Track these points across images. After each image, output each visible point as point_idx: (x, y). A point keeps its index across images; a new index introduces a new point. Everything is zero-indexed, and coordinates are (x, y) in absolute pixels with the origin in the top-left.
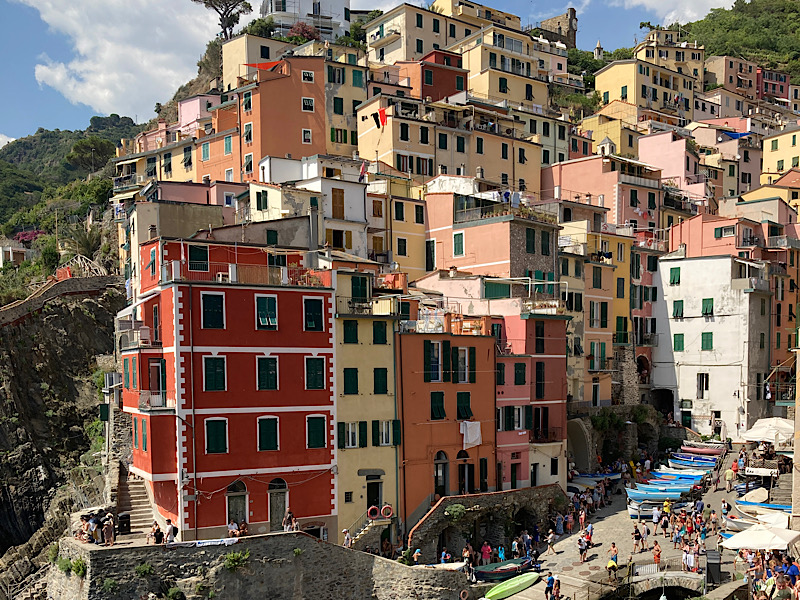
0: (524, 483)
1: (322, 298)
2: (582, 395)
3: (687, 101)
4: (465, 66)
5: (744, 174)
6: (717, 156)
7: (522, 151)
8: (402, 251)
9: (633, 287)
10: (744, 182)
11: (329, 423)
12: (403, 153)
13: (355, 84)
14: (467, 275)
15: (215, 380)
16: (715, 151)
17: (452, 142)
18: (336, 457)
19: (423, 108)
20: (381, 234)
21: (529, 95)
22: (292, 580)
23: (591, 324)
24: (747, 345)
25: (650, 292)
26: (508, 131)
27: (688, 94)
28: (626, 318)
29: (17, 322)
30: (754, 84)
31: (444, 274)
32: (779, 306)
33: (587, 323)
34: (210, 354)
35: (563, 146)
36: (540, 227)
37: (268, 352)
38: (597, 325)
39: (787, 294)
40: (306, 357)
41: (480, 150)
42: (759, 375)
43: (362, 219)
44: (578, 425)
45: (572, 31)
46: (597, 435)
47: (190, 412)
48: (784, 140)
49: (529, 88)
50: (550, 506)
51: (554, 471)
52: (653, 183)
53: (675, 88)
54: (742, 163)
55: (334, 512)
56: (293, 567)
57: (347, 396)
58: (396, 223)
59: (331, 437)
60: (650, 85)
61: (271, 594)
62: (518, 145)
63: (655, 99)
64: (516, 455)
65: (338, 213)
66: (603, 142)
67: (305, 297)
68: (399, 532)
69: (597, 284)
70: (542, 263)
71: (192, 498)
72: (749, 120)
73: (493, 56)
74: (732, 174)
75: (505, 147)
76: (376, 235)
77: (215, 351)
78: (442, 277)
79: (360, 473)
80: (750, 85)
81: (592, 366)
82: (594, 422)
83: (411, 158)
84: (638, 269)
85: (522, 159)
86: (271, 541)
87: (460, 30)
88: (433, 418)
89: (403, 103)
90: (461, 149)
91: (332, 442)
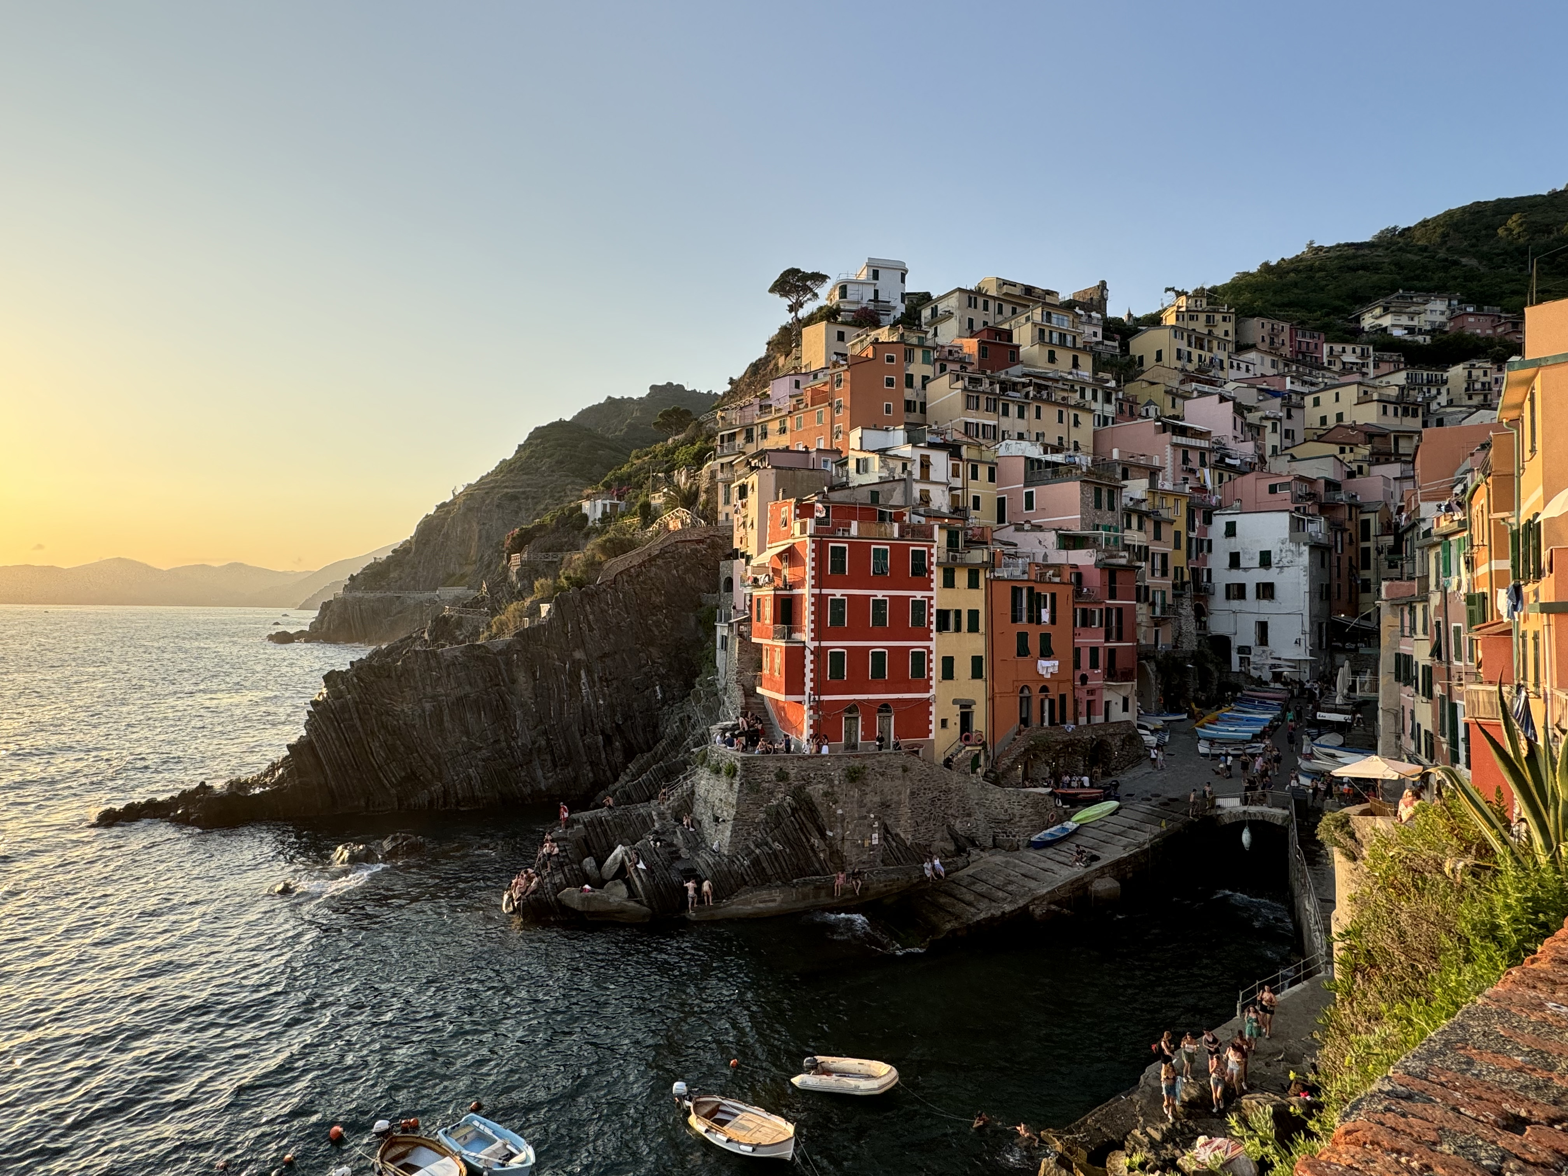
0: (1099, 719)
1: (926, 549)
2: (1145, 638)
3: (1221, 361)
4: (1015, 341)
5: (1287, 431)
6: (1260, 414)
7: (1076, 416)
8: (976, 506)
9: (1190, 540)
10: (1287, 437)
11: (929, 657)
12: (970, 420)
13: (924, 362)
14: (1039, 528)
15: (838, 618)
16: (1257, 409)
17: (1013, 409)
18: (934, 687)
19: (987, 381)
20: (959, 492)
21: (1076, 365)
22: (900, 794)
23: (1153, 574)
24: (1307, 595)
25: (1205, 544)
26: (1064, 399)
27: (1222, 355)
28: (1182, 568)
29: (640, 566)
30: (1287, 342)
31: (1019, 528)
32: (1339, 559)
33: (1148, 573)
34: (834, 595)
35: (1110, 410)
36: (1107, 485)
37: (880, 594)
38: (1158, 574)
39: (1346, 546)
40: (911, 599)
41: (1038, 416)
42: (1320, 625)
43: (945, 481)
44: (1144, 666)
45: (1103, 300)
46: (1160, 676)
47: (816, 644)
48: (1327, 397)
49: (1075, 358)
50: (1123, 741)
51: (1125, 709)
52: (1204, 444)
53: (1210, 350)
54: (1284, 420)
55: (932, 736)
56: (900, 782)
57: (945, 634)
58: (972, 482)
59: (930, 670)
60: (1185, 348)
61: (883, 804)
62: (1072, 412)
63: (1190, 360)
64: (1091, 692)
65: (925, 476)
66: (1147, 404)
67: (911, 548)
68: (987, 758)
69: (1157, 537)
70: (1108, 518)
71: (816, 717)
72: (1288, 379)
73: (1042, 332)
74: (1274, 430)
75: (1061, 413)
76: (954, 492)
77: (838, 593)
78: (1017, 530)
79: (955, 702)
80: (1283, 344)
81: (1154, 613)
82: (1158, 664)
83: (977, 425)
84: (1194, 521)
85: (1076, 423)
86: (883, 758)
87: (1007, 309)
88: (1019, 655)
89: (970, 378)
90: (1021, 415)
91: (931, 674)
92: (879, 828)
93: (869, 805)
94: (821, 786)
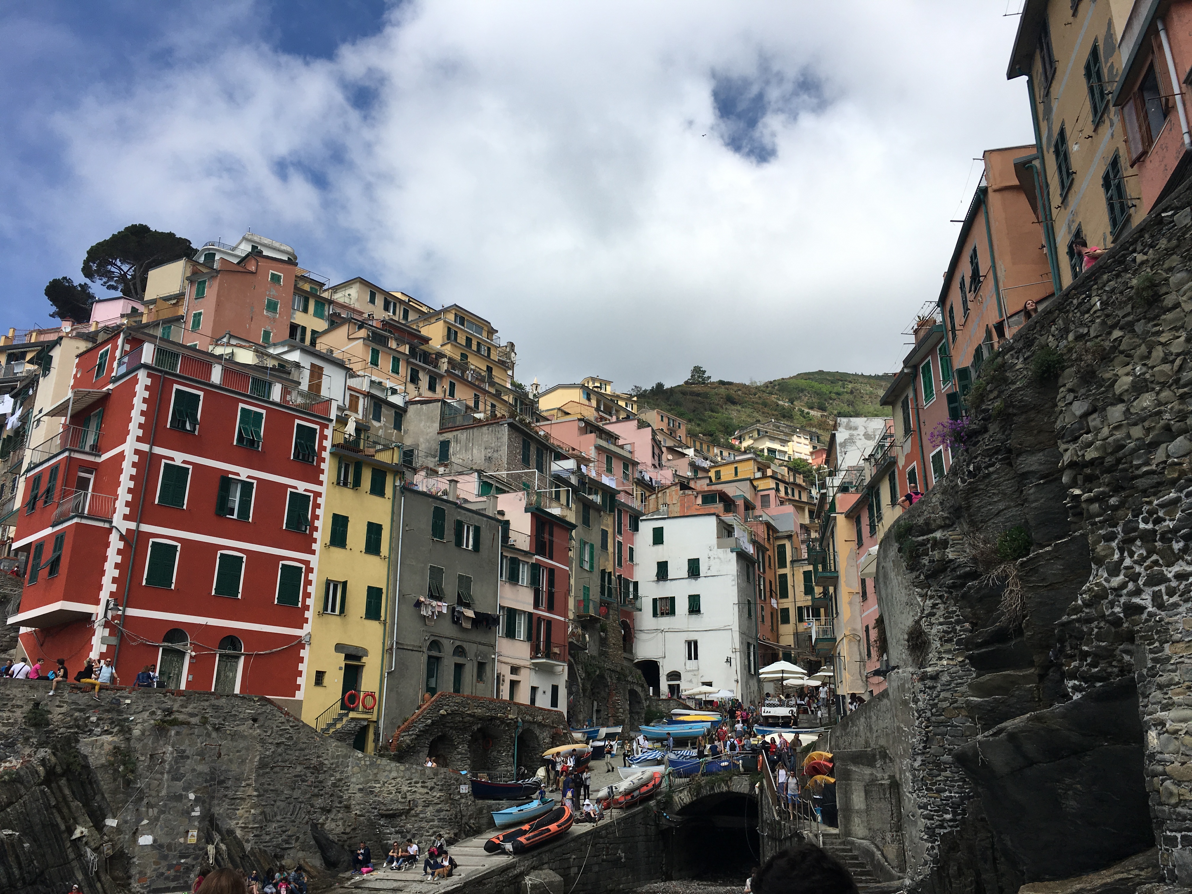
1: (317, 427)
11: (307, 576)
15: (173, 494)
18: (310, 621)
21: (490, 375)
23: (581, 564)
24: (736, 607)
25: (628, 552)
32: (761, 578)
33: (577, 561)
34: (172, 459)
37: (244, 473)
39: (766, 568)
40: (289, 490)
42: (749, 645)
47: (132, 525)
48: (726, 471)
49: (489, 369)
51: (554, 703)
52: (626, 454)
55: (299, 695)
56: (247, 743)
57: (333, 549)
59: (307, 595)
61: (212, 777)
64: (515, 670)
67: (298, 421)
71: (114, 641)
73: (455, 333)
77: (179, 458)
79: (339, 648)
87: (413, 314)
90: (432, 388)
91: (308, 602)
92: (201, 818)
93: (189, 776)
94: (108, 738)
